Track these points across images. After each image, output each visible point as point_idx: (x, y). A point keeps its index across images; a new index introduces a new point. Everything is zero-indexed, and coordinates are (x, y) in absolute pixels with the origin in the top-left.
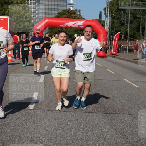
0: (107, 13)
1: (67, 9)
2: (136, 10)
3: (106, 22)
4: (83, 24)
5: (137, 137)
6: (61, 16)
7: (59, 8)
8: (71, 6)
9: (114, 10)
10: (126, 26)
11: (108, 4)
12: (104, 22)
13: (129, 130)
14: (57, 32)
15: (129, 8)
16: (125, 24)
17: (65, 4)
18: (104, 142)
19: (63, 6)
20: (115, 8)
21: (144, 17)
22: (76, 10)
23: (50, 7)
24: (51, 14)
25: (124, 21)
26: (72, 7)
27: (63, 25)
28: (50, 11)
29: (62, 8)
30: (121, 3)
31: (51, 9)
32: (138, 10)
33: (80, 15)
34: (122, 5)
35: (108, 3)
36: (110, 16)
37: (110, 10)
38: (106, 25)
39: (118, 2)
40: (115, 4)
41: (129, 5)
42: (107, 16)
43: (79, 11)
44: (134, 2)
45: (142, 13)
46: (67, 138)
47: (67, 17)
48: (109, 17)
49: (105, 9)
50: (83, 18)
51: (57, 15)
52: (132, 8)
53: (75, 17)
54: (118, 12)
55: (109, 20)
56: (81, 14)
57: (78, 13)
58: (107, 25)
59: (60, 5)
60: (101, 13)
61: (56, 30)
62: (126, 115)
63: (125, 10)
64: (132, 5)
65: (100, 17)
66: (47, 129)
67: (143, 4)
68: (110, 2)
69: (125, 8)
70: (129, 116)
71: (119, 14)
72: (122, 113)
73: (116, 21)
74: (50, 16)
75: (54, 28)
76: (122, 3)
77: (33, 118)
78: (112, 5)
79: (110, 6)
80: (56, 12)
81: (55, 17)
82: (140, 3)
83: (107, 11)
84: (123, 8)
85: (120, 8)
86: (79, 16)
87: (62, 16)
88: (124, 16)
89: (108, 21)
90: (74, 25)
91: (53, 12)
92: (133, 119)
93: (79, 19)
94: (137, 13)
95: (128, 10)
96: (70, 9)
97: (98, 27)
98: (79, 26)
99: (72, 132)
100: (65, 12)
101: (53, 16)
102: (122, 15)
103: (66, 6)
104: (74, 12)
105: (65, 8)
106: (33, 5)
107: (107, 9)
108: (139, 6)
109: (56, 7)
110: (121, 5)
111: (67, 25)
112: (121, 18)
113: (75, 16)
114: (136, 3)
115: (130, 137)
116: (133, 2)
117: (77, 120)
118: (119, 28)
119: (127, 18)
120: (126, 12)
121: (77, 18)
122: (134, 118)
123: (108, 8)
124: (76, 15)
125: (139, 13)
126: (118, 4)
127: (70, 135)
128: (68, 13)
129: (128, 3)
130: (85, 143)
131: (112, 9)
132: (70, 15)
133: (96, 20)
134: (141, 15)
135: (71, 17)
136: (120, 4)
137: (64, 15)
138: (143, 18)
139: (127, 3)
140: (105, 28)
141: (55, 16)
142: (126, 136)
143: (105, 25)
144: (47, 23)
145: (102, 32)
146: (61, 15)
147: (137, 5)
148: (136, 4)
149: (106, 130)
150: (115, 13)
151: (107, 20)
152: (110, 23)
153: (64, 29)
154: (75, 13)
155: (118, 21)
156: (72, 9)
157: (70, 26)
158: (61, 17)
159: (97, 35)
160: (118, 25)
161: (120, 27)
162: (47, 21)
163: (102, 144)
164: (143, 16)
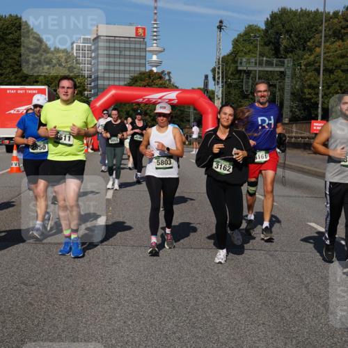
0: (219, 78)
1: (147, 70)
2: (267, 71)
3: (216, 94)
4: (177, 97)
5: (276, 286)
6: (136, 84)
7: (132, 68)
8: (153, 66)
9: (230, 72)
10: (252, 99)
11: (219, 62)
12: (213, 93)
13: (264, 276)
14: (129, 112)
15: (255, 69)
16: (251, 96)
17: (143, 61)
18: (222, 294)
19: (140, 65)
20: (231, 69)
21: (281, 84)
22: (163, 72)
23: (117, 68)
24: (119, 79)
25: (247, 91)
26: (156, 66)
27: (141, 100)
28: (117, 75)
29: (137, 69)
30: (241, 60)
31: (119, 71)
32: (271, 71)
33: (170, 80)
34: (244, 64)
35: (219, 60)
36: (222, 82)
37: (222, 73)
38: (216, 98)
39: (236, 59)
40: (231, 61)
41: (256, 64)
42: (218, 82)
43: (169, 73)
44: (265, 59)
45: (278, 77)
46: (162, 290)
47: (148, 85)
48: (220, 84)
49: (214, 70)
50: (176, 87)
51: (128, 81)
52: (261, 69)
53: (161, 84)
54: (237, 76)
55: (221, 89)
56: (172, 80)
57: (167, 78)
58: (219, 99)
59: (135, 65)
60: (206, 77)
61: (127, 108)
62: (258, 252)
63: (248, 73)
64: (261, 64)
65: (206, 84)
66: (126, 276)
67: (280, 61)
68: (222, 58)
69: (249, 69)
70: (263, 252)
71: (239, 79)
72: (251, 248)
73: (233, 91)
74: (117, 83)
75: (125, 105)
76: (244, 60)
77: (102, 258)
78: (227, 64)
79: (223, 66)
80: (127, 76)
81: (125, 85)
82: (275, 61)
83: (219, 73)
84: (245, 68)
85: (240, 68)
86: (168, 82)
87: (138, 84)
88: (247, 82)
89: (220, 92)
90: (160, 98)
91: (122, 76)
92: (268, 257)
93: (169, 89)
94: (270, 77)
95: (253, 72)
96: (152, 71)
97: (203, 102)
98: (170, 100)
99: (169, 280)
100: (143, 77)
101: (122, 83)
102: (244, 81)
103: (144, 65)
104: (160, 76)
105: (143, 69)
106: (86, 65)
107: (217, 70)
108: (273, 65)
109: (127, 68)
110: (241, 63)
111: (149, 99)
112: (242, 86)
113: (160, 82)
114: (268, 59)
115: (265, 286)
116: (261, 58)
117: (175, 260)
118: (240, 104)
119: (252, 86)
120: (251, 75)
121: (165, 87)
122: (271, 255)
123: (219, 68)
124: (164, 82)
125: (272, 77)
126: (236, 62)
127: (165, 285)
128: (150, 77)
129: (253, 60)
130: (191, 297)
131: (226, 69)
132: (153, 81)
133: (199, 89)
134: (277, 80)
135: (154, 84)
136: (239, 61)
137: (141, 80)
138: (280, 86)
139: (251, 60)
140: (214, 103)
141: (126, 83)
142: (258, 285)
143: (214, 98)
144: (113, 96)
145: (210, 110)
146: (136, 81)
147: (269, 64)
148: (267, 61)
149: (225, 275)
150: (231, 77)
151: (218, 89)
152: (222, 94)
153: (142, 105)
154: (161, 78)
155: (237, 91)
156: (155, 70)
157: (154, 100)
158: (137, 86)
159: (202, 116)
160: (237, 98)
161: (240, 102)
162: (113, 92)
163: (220, 297)
164: (280, 82)
